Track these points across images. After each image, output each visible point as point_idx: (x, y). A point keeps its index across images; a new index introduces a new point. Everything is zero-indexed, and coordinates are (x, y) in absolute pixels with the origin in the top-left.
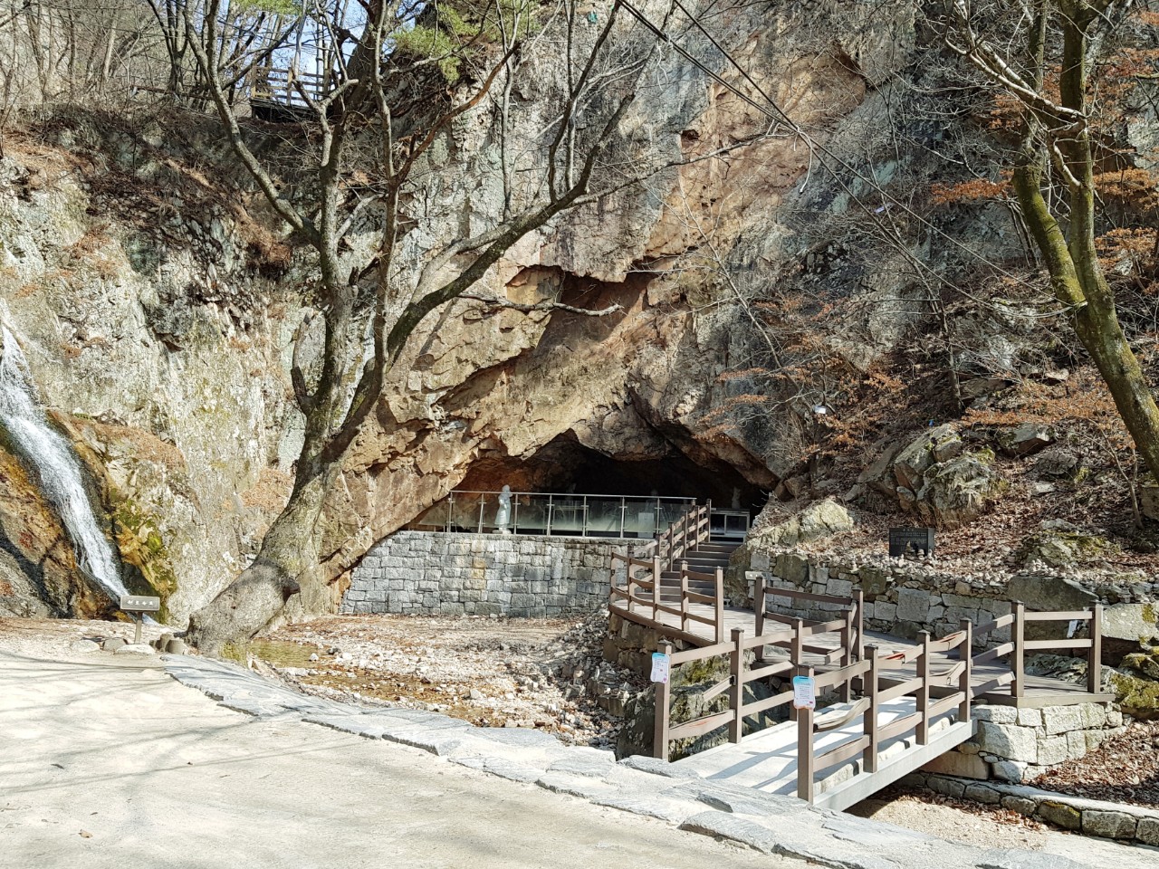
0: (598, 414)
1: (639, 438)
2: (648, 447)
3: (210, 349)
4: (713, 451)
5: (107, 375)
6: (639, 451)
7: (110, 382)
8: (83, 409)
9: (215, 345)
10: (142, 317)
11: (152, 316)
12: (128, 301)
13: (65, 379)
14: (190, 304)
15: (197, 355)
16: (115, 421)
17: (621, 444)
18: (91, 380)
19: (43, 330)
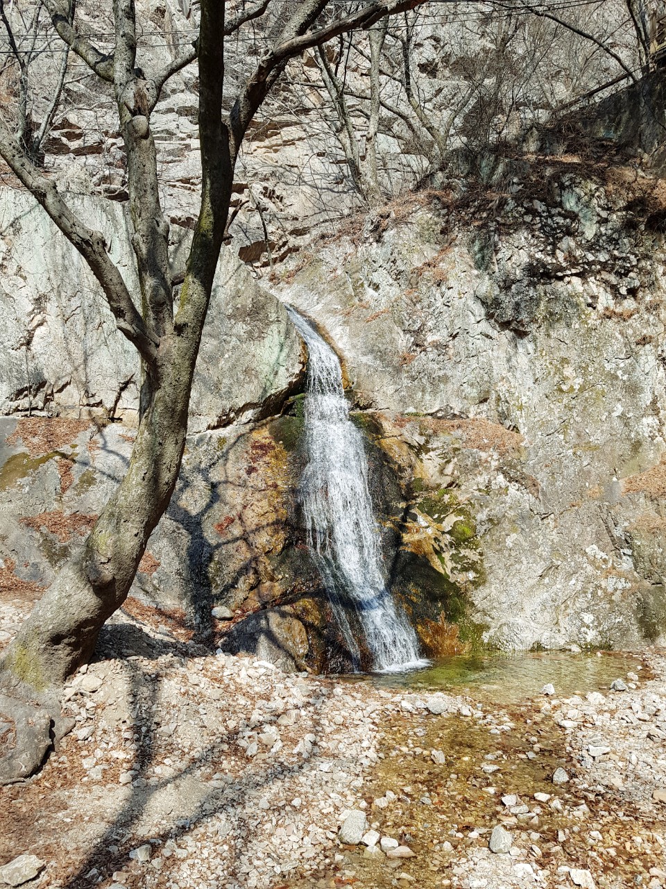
3: (568, 326)
5: (441, 373)
7: (445, 379)
8: (416, 408)
9: (575, 320)
10: (480, 311)
11: (491, 307)
12: (463, 300)
13: (395, 383)
14: (532, 284)
15: (549, 336)
16: (455, 415)
18: (424, 381)
19: (380, 345)
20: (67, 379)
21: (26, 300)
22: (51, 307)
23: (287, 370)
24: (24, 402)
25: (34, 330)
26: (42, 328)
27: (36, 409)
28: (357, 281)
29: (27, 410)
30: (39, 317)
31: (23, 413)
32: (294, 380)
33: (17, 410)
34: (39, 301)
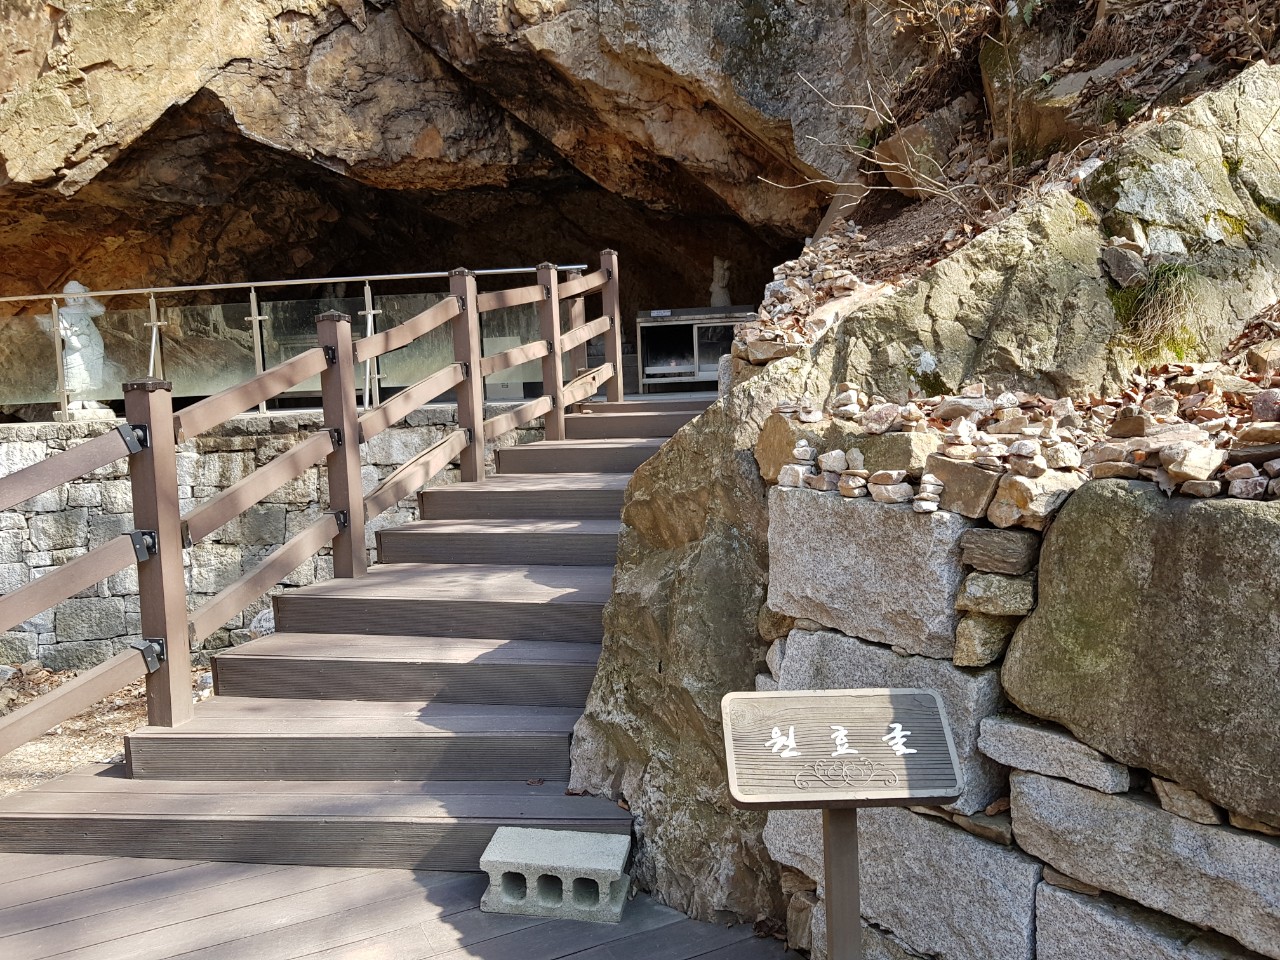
0: (286, 41)
1: (421, 111)
2: (455, 140)
4: (639, 134)
6: (429, 152)
17: (371, 135)
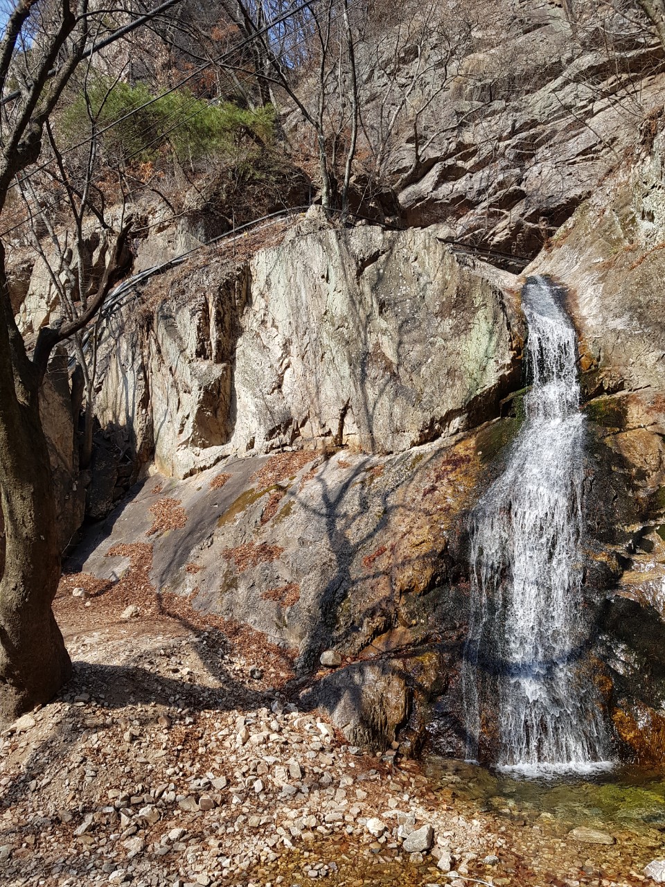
19: (641, 299)
20: (305, 414)
21: (278, 347)
22: (294, 349)
23: (497, 361)
24: (276, 441)
25: (283, 373)
26: (289, 369)
27: (285, 445)
28: (627, 216)
29: (279, 447)
30: (286, 361)
31: (277, 450)
32: (507, 373)
33: (272, 448)
34: (286, 345)
